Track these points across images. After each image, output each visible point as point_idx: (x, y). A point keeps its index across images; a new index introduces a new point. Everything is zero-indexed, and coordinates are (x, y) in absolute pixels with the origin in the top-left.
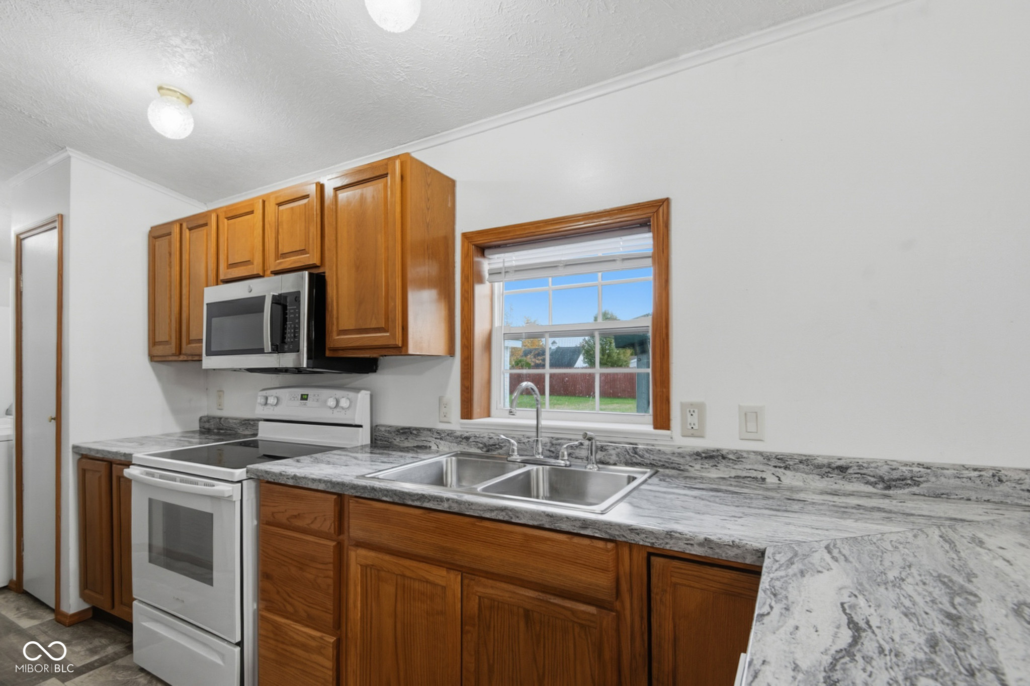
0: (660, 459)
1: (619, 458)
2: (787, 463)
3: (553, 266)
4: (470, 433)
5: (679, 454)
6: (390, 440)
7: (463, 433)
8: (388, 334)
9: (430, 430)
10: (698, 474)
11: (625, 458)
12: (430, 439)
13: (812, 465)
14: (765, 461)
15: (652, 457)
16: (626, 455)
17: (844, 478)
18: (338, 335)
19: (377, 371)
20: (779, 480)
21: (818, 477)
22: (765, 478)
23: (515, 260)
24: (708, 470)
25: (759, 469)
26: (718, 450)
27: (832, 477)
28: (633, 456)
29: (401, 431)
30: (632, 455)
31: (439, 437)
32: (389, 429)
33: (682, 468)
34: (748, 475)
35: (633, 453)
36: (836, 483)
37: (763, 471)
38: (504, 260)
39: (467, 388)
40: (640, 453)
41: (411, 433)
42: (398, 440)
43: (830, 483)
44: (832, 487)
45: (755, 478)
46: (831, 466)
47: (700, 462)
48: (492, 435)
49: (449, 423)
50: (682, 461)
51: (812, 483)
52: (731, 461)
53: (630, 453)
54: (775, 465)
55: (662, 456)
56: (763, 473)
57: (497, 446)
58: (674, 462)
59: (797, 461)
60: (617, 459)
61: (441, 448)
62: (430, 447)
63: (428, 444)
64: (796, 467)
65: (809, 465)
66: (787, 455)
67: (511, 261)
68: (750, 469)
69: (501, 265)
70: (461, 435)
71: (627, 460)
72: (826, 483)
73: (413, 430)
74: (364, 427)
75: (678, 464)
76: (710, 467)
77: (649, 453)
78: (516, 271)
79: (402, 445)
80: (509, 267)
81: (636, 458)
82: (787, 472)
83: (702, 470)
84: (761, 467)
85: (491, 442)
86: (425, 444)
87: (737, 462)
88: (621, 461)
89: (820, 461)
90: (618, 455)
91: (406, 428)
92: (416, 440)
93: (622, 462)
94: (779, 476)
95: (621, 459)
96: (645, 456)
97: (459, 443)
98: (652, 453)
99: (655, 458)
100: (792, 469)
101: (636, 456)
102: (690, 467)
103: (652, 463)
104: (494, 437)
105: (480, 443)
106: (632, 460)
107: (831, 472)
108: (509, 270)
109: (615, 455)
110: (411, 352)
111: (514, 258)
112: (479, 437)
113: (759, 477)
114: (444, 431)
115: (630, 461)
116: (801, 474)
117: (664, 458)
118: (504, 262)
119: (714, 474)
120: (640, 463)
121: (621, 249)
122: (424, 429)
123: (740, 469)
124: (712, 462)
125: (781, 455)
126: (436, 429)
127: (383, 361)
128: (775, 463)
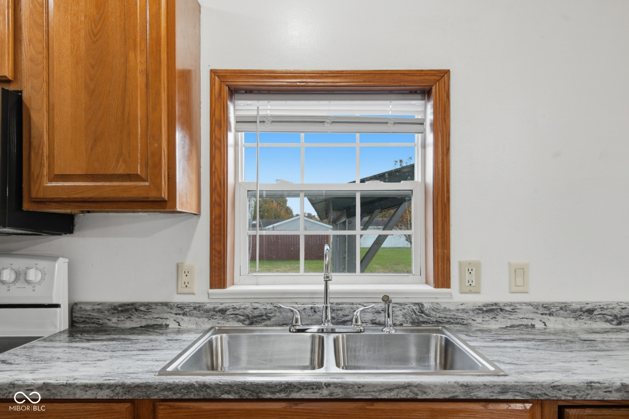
0: (446, 316)
1: (406, 318)
2: (551, 310)
3: (320, 121)
4: (227, 305)
5: (463, 310)
6: (101, 322)
7: (216, 306)
8: (147, 184)
9: (166, 304)
10: (480, 327)
11: (411, 318)
12: (166, 315)
13: (569, 310)
14: (535, 310)
15: (438, 315)
16: (412, 315)
17: (591, 319)
18: (51, 181)
19: (74, 232)
20: (545, 325)
21: (573, 320)
22: (534, 325)
23: (269, 110)
24: (488, 322)
25: (530, 318)
26: (496, 304)
27: (583, 319)
28: (420, 315)
29: (120, 309)
30: (418, 314)
31: (181, 312)
32: (99, 307)
33: (465, 322)
34: (521, 323)
35: (420, 313)
36: (585, 323)
37: (533, 319)
38: (258, 108)
39: (219, 252)
40: (427, 312)
41: (137, 310)
42: (114, 320)
43: (582, 324)
44: (582, 326)
45: (526, 326)
46: (582, 310)
47: (481, 316)
48: (256, 305)
49: (193, 294)
50: (465, 316)
51: (569, 325)
52: (508, 313)
53: (417, 312)
54: (542, 312)
55: (448, 313)
56: (534, 320)
57: (264, 317)
58: (458, 317)
59: (558, 308)
60: (404, 319)
61: (184, 325)
62: (167, 326)
63: (164, 322)
64: (557, 313)
65: (567, 310)
66: (550, 303)
67: (267, 110)
68: (523, 318)
69: (255, 113)
70: (214, 308)
71: (413, 320)
72: (578, 324)
73: (140, 306)
74: (62, 306)
75: (462, 319)
76: (490, 319)
77: (436, 312)
78: (273, 122)
79: (121, 325)
80: (264, 117)
81: (422, 317)
82: (551, 318)
83: (483, 322)
84: (531, 316)
85: (257, 313)
86: (160, 322)
87: (512, 313)
88: (407, 321)
89: (575, 306)
90: (404, 315)
91: (128, 305)
92: (144, 319)
93: (408, 323)
94: (545, 322)
95: (407, 320)
96: (432, 315)
97: (210, 318)
98: (438, 311)
99: (441, 315)
100: (555, 315)
101: (423, 315)
102: (473, 321)
103: (438, 320)
104: (259, 307)
105: (240, 315)
106: (418, 319)
107: (583, 314)
108: (264, 120)
109: (401, 316)
110: (178, 209)
111: (269, 107)
112: (239, 309)
113: (530, 324)
114: (188, 305)
115: (417, 321)
116: (561, 318)
117: (449, 315)
118: (258, 110)
119: (494, 325)
120: (426, 322)
121: (390, 112)
122: (156, 304)
123: (515, 319)
124: (491, 315)
125: (546, 304)
126: (176, 303)
127: (81, 219)
128: (542, 311)
